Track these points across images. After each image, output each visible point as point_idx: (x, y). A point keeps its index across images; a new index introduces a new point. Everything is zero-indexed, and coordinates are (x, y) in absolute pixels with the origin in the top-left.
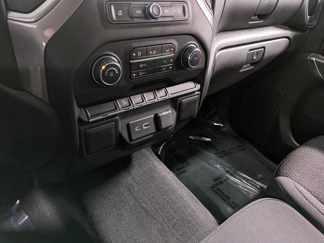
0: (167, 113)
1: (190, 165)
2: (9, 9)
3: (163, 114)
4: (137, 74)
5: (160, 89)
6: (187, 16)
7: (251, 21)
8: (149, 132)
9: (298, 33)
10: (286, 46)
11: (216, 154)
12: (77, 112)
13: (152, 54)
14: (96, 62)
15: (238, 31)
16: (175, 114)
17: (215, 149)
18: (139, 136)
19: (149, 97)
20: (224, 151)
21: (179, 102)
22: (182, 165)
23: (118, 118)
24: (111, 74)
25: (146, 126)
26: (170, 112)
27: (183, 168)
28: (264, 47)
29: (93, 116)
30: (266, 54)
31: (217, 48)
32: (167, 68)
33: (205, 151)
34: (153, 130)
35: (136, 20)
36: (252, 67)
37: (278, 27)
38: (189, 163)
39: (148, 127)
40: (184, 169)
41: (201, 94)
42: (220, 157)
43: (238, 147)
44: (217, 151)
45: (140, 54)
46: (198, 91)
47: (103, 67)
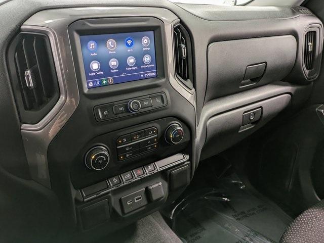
0: (157, 185)
1: (205, 230)
2: (22, 123)
3: (153, 186)
4: (124, 157)
5: (149, 164)
6: (165, 103)
7: (241, 86)
8: (140, 205)
9: (299, 87)
10: (288, 102)
11: (234, 216)
12: (74, 193)
13: (136, 138)
14: (88, 153)
15: (230, 96)
16: (166, 185)
17: (234, 210)
18: (132, 209)
19: (138, 174)
20: (243, 213)
21: (168, 174)
22: (196, 231)
23: (110, 194)
24: (100, 161)
25: (138, 199)
26: (160, 183)
27: (196, 234)
28: (261, 107)
29: (87, 196)
30: (265, 113)
31: (207, 117)
32: (152, 147)
33: (221, 214)
34: (145, 202)
35: (119, 116)
36: (253, 126)
37: (275, 84)
38: (203, 228)
39: (140, 200)
40: (198, 235)
41: (192, 163)
42: (238, 219)
43: (259, 207)
44: (236, 212)
45: (125, 140)
46: (188, 161)
47: (93, 157)
